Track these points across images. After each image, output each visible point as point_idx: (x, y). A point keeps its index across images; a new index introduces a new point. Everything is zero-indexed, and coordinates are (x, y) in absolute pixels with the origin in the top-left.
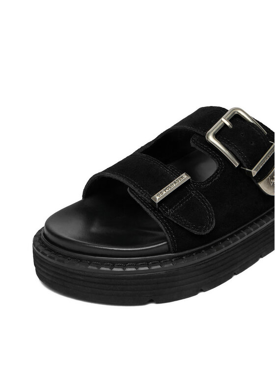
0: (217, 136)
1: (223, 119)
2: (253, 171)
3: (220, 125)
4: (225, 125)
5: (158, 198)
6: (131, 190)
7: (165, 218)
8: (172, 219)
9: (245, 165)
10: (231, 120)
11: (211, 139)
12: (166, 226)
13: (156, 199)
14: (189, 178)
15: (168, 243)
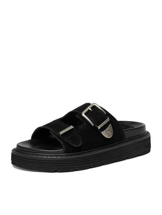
0: (86, 114)
1: (88, 107)
2: (98, 127)
3: (87, 110)
4: (89, 110)
5: (61, 133)
6: (51, 131)
7: (63, 140)
8: (66, 141)
9: (96, 125)
10: (92, 108)
11: (83, 115)
12: (64, 143)
13: (60, 133)
14: (73, 127)
15: (64, 150)
